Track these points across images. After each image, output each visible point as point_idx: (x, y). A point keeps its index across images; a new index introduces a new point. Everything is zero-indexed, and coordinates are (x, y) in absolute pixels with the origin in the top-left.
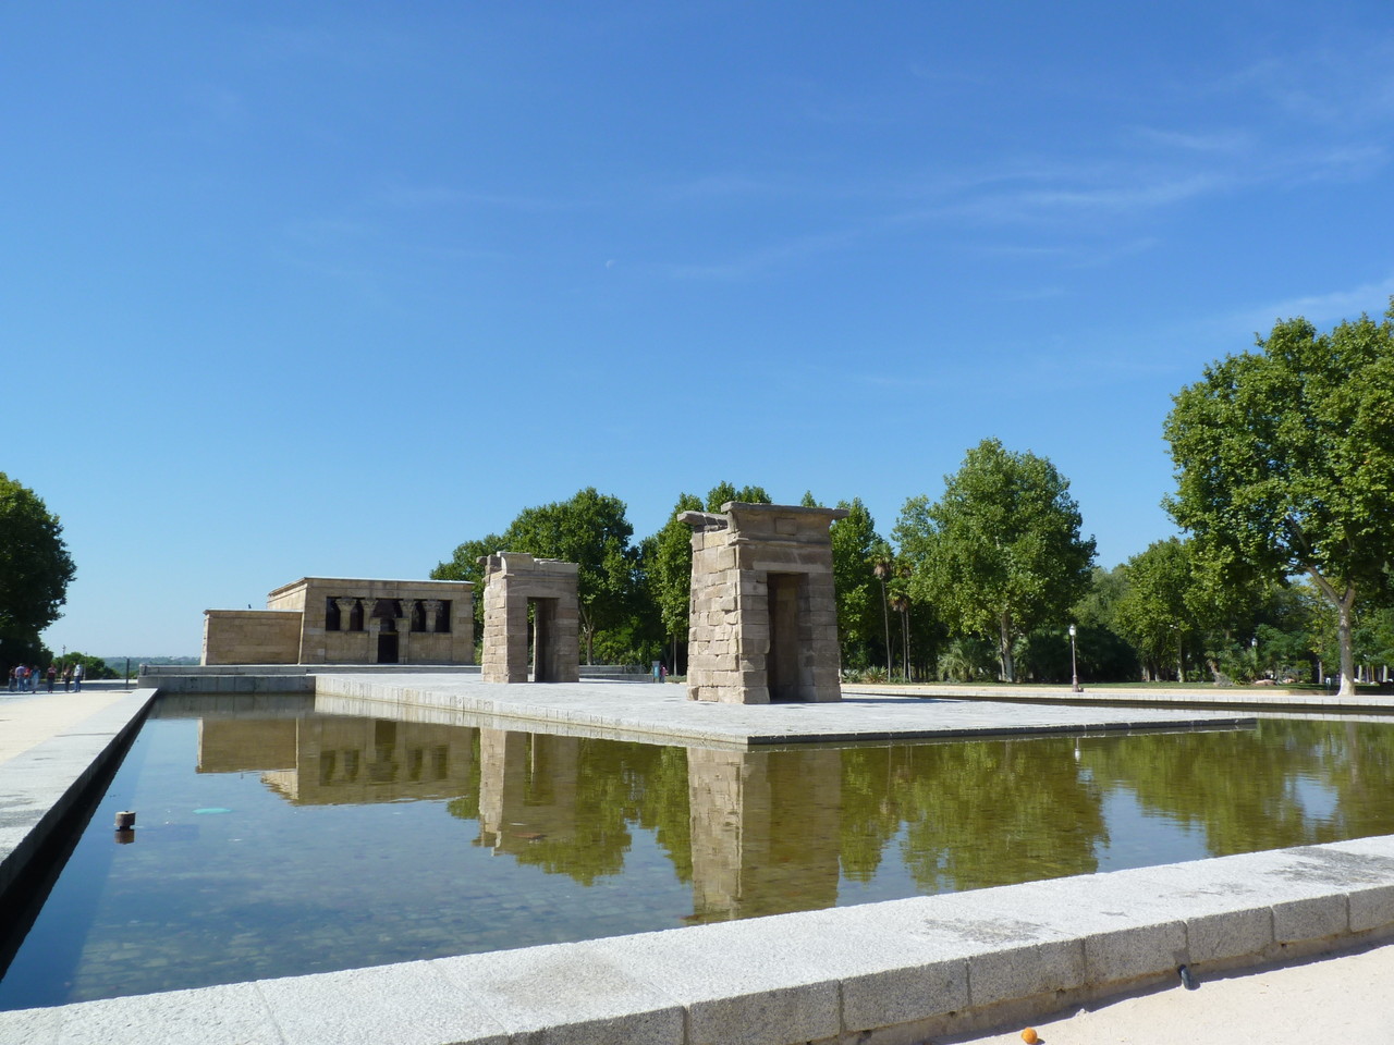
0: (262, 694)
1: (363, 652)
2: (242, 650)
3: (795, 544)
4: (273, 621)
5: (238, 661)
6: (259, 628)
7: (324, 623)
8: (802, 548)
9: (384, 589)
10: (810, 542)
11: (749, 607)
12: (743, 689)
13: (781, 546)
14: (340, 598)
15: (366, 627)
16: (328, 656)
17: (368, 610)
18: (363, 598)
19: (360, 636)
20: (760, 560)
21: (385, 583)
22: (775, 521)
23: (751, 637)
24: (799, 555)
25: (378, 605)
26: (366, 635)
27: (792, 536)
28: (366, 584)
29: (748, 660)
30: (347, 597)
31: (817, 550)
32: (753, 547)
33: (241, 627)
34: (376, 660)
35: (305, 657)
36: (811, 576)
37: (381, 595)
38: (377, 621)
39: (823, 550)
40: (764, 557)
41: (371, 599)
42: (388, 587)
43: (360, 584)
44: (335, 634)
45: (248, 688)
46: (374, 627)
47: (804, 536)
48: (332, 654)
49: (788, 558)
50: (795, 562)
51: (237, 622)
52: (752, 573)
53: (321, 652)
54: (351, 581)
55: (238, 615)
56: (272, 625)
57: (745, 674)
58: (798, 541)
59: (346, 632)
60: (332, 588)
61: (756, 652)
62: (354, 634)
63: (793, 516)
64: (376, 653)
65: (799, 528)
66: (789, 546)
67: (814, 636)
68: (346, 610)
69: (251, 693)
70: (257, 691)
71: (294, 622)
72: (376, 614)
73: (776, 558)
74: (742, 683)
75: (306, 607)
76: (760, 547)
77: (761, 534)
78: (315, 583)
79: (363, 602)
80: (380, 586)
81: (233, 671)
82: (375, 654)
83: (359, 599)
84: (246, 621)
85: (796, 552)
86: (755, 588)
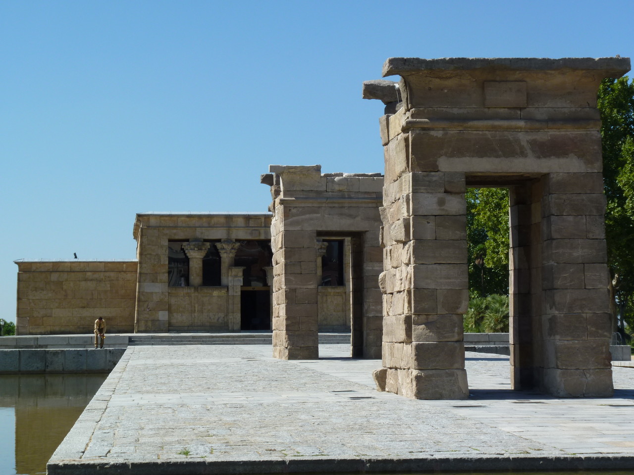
0: (54, 373)
1: (222, 315)
2: (62, 314)
3: (522, 124)
4: (102, 275)
5: (57, 329)
6: (83, 284)
7: (165, 277)
8: (538, 130)
9: (247, 226)
10: (553, 120)
11: (429, 236)
12: (415, 372)
13: (494, 128)
14: (187, 240)
15: (224, 280)
16: (174, 321)
17: (226, 257)
18: (219, 241)
19: (216, 293)
20: (452, 155)
21: (248, 218)
22: (483, 85)
23: (432, 286)
24: (533, 143)
25: (239, 251)
26: (224, 291)
27: (516, 111)
28: (223, 220)
29: (428, 324)
30: (196, 240)
31: (570, 132)
32: (439, 134)
33: (60, 283)
34: (238, 326)
35: (142, 323)
36: (554, 178)
37: (243, 235)
38: (239, 272)
39: (581, 132)
40: (460, 149)
41: (228, 241)
42: (252, 223)
43: (213, 221)
44: (183, 291)
45: (38, 365)
46: (234, 279)
47: (541, 110)
48: (179, 318)
49: (509, 149)
50: (523, 154)
51: (54, 277)
52: (435, 176)
53: (163, 316)
54: (200, 217)
55: (56, 267)
56: (100, 281)
57: (418, 348)
58: (529, 119)
59: (196, 289)
60: (176, 227)
61: (441, 311)
62: (207, 290)
63: (518, 75)
64: (239, 315)
65: (532, 96)
66: (508, 129)
67: (559, 283)
68: (196, 257)
69: (42, 373)
70: (49, 369)
71: (129, 276)
72: (237, 263)
73: (484, 149)
74: (412, 363)
75: (141, 254)
76: (453, 132)
77: (455, 111)
78: (153, 222)
79: (219, 245)
80: (241, 222)
81: (32, 343)
82: (236, 317)
83: (213, 242)
84: (65, 276)
85: (524, 138)
86: (441, 203)
